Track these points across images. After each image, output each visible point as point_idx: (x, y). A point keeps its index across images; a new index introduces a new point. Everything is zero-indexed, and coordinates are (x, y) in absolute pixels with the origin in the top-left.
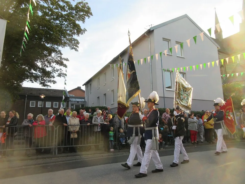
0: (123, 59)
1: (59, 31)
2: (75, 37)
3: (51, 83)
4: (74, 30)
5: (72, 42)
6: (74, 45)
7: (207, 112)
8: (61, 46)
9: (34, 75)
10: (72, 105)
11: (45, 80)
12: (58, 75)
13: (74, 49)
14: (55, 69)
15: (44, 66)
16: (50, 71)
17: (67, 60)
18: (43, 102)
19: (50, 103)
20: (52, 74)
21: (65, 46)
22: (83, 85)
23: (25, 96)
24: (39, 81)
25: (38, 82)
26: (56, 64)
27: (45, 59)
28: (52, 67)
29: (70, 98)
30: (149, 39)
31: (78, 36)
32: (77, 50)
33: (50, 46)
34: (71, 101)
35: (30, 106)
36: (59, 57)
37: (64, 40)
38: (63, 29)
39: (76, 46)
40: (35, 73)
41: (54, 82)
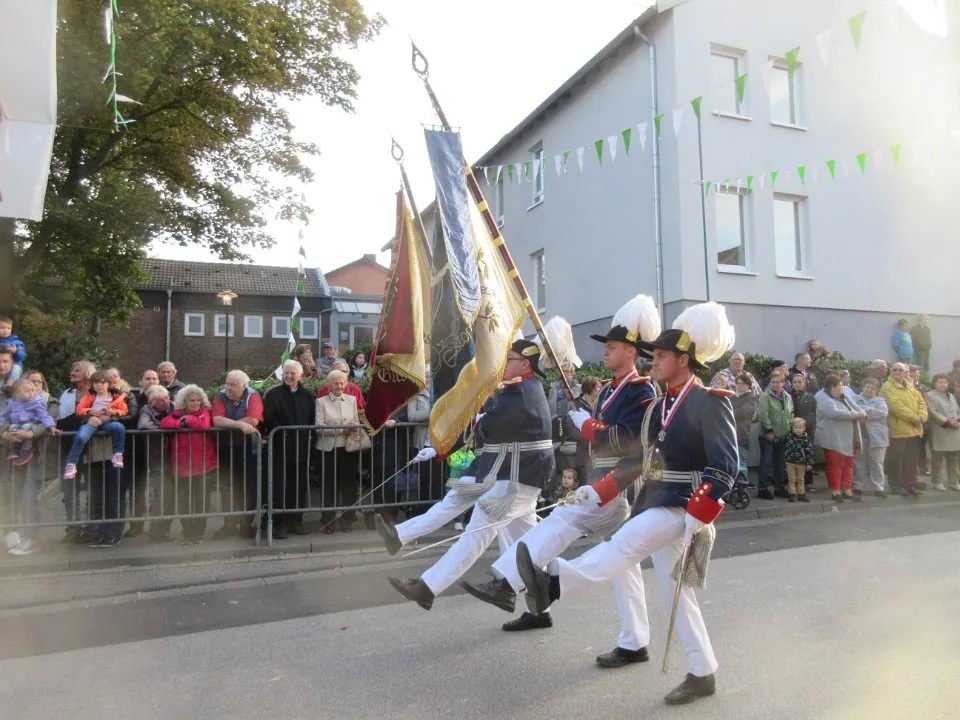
0: (540, 143)
1: (273, 29)
2: (341, 51)
3: (254, 245)
4: (338, 24)
5: (328, 75)
6: (340, 84)
7: (895, 370)
8: (285, 94)
9: (185, 213)
10: (344, 327)
11: (230, 236)
12: (280, 211)
13: (337, 103)
14: (266, 189)
15: (223, 176)
16: (245, 196)
17: (310, 149)
18: (232, 318)
19: (261, 319)
20: (256, 208)
21: (302, 91)
22: (383, 250)
23: (165, 293)
24: (207, 239)
25: (204, 243)
26: (270, 169)
27: (227, 148)
28: (254, 179)
29: (336, 300)
30: (651, 49)
31: (352, 45)
32: (352, 109)
33: (242, 95)
34: (339, 313)
35: (187, 332)
36: (280, 137)
37: (296, 67)
38: (291, 21)
39: (347, 91)
40: (190, 209)
41: (268, 242)
